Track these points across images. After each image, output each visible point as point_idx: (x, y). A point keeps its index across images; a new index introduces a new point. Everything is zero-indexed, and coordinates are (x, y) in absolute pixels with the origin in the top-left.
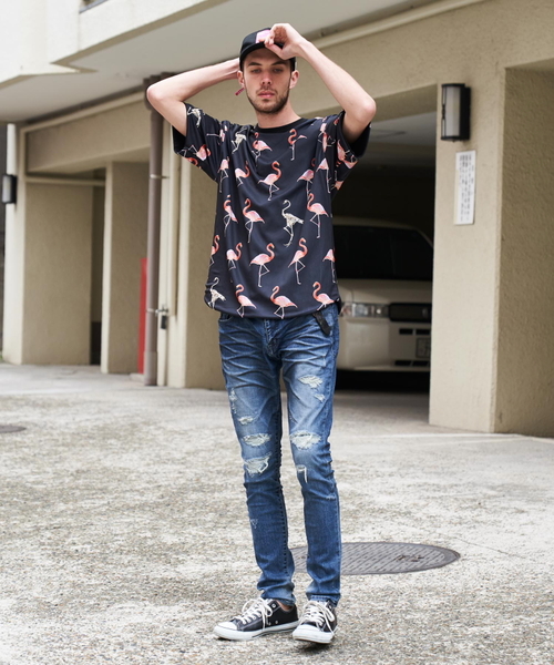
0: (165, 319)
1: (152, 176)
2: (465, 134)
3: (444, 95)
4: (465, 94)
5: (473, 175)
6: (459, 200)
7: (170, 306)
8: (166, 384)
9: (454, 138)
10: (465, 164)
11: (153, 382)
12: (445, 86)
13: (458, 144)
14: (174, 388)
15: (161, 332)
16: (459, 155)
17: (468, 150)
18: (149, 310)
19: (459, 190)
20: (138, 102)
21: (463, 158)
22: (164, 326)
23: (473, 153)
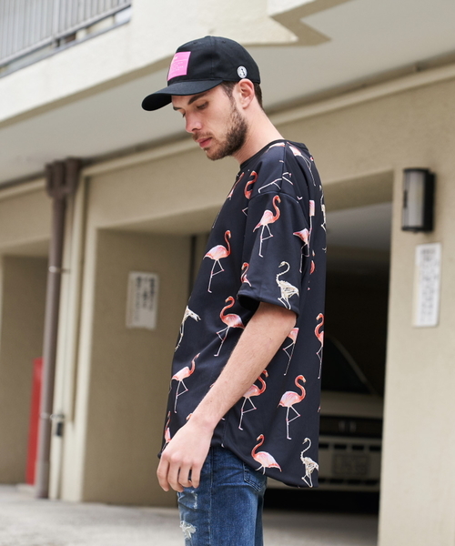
0: (61, 426)
1: (52, 269)
2: (428, 225)
3: (406, 182)
4: (430, 181)
5: (437, 270)
6: (419, 299)
7: (67, 411)
8: (59, 497)
9: (416, 230)
10: (428, 259)
11: (45, 495)
12: (408, 171)
13: (420, 236)
14: (69, 503)
15: (56, 441)
16: (419, 249)
17: (432, 242)
18: (43, 414)
19: (420, 288)
20: (37, 191)
21: (425, 252)
22: (60, 432)
23: (437, 247)
